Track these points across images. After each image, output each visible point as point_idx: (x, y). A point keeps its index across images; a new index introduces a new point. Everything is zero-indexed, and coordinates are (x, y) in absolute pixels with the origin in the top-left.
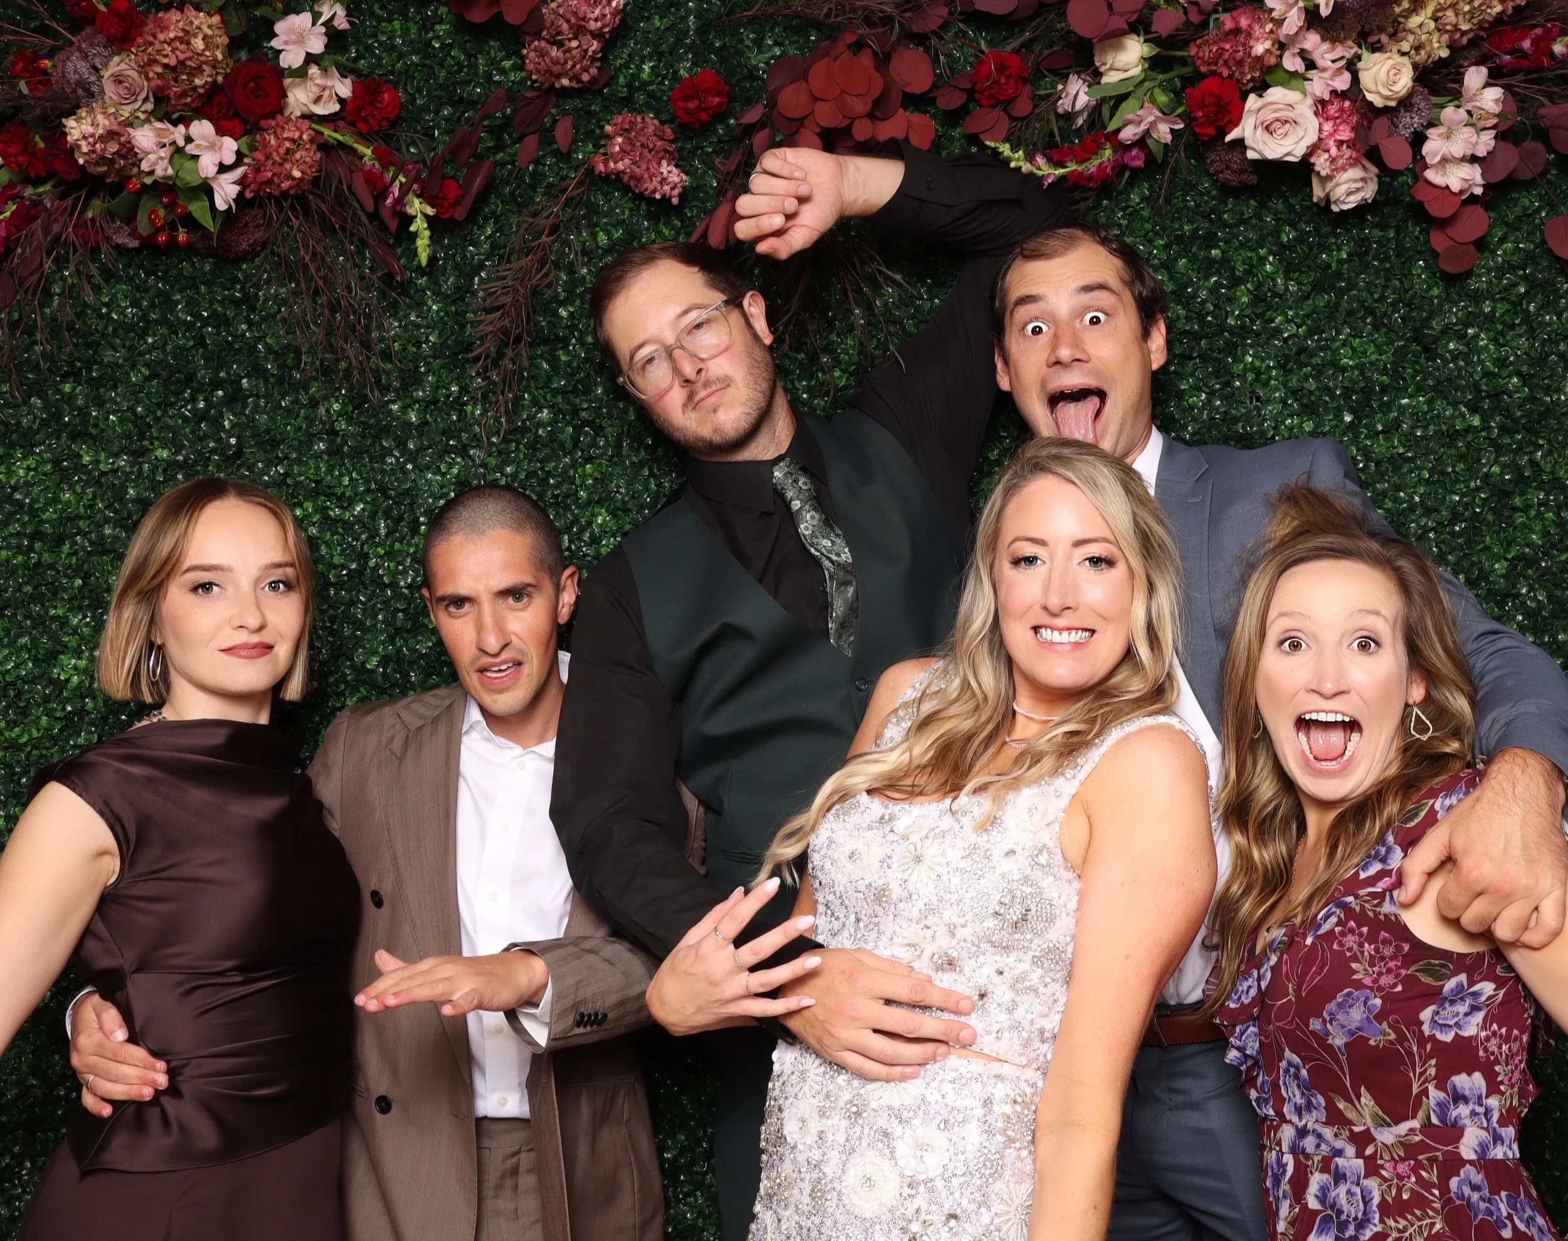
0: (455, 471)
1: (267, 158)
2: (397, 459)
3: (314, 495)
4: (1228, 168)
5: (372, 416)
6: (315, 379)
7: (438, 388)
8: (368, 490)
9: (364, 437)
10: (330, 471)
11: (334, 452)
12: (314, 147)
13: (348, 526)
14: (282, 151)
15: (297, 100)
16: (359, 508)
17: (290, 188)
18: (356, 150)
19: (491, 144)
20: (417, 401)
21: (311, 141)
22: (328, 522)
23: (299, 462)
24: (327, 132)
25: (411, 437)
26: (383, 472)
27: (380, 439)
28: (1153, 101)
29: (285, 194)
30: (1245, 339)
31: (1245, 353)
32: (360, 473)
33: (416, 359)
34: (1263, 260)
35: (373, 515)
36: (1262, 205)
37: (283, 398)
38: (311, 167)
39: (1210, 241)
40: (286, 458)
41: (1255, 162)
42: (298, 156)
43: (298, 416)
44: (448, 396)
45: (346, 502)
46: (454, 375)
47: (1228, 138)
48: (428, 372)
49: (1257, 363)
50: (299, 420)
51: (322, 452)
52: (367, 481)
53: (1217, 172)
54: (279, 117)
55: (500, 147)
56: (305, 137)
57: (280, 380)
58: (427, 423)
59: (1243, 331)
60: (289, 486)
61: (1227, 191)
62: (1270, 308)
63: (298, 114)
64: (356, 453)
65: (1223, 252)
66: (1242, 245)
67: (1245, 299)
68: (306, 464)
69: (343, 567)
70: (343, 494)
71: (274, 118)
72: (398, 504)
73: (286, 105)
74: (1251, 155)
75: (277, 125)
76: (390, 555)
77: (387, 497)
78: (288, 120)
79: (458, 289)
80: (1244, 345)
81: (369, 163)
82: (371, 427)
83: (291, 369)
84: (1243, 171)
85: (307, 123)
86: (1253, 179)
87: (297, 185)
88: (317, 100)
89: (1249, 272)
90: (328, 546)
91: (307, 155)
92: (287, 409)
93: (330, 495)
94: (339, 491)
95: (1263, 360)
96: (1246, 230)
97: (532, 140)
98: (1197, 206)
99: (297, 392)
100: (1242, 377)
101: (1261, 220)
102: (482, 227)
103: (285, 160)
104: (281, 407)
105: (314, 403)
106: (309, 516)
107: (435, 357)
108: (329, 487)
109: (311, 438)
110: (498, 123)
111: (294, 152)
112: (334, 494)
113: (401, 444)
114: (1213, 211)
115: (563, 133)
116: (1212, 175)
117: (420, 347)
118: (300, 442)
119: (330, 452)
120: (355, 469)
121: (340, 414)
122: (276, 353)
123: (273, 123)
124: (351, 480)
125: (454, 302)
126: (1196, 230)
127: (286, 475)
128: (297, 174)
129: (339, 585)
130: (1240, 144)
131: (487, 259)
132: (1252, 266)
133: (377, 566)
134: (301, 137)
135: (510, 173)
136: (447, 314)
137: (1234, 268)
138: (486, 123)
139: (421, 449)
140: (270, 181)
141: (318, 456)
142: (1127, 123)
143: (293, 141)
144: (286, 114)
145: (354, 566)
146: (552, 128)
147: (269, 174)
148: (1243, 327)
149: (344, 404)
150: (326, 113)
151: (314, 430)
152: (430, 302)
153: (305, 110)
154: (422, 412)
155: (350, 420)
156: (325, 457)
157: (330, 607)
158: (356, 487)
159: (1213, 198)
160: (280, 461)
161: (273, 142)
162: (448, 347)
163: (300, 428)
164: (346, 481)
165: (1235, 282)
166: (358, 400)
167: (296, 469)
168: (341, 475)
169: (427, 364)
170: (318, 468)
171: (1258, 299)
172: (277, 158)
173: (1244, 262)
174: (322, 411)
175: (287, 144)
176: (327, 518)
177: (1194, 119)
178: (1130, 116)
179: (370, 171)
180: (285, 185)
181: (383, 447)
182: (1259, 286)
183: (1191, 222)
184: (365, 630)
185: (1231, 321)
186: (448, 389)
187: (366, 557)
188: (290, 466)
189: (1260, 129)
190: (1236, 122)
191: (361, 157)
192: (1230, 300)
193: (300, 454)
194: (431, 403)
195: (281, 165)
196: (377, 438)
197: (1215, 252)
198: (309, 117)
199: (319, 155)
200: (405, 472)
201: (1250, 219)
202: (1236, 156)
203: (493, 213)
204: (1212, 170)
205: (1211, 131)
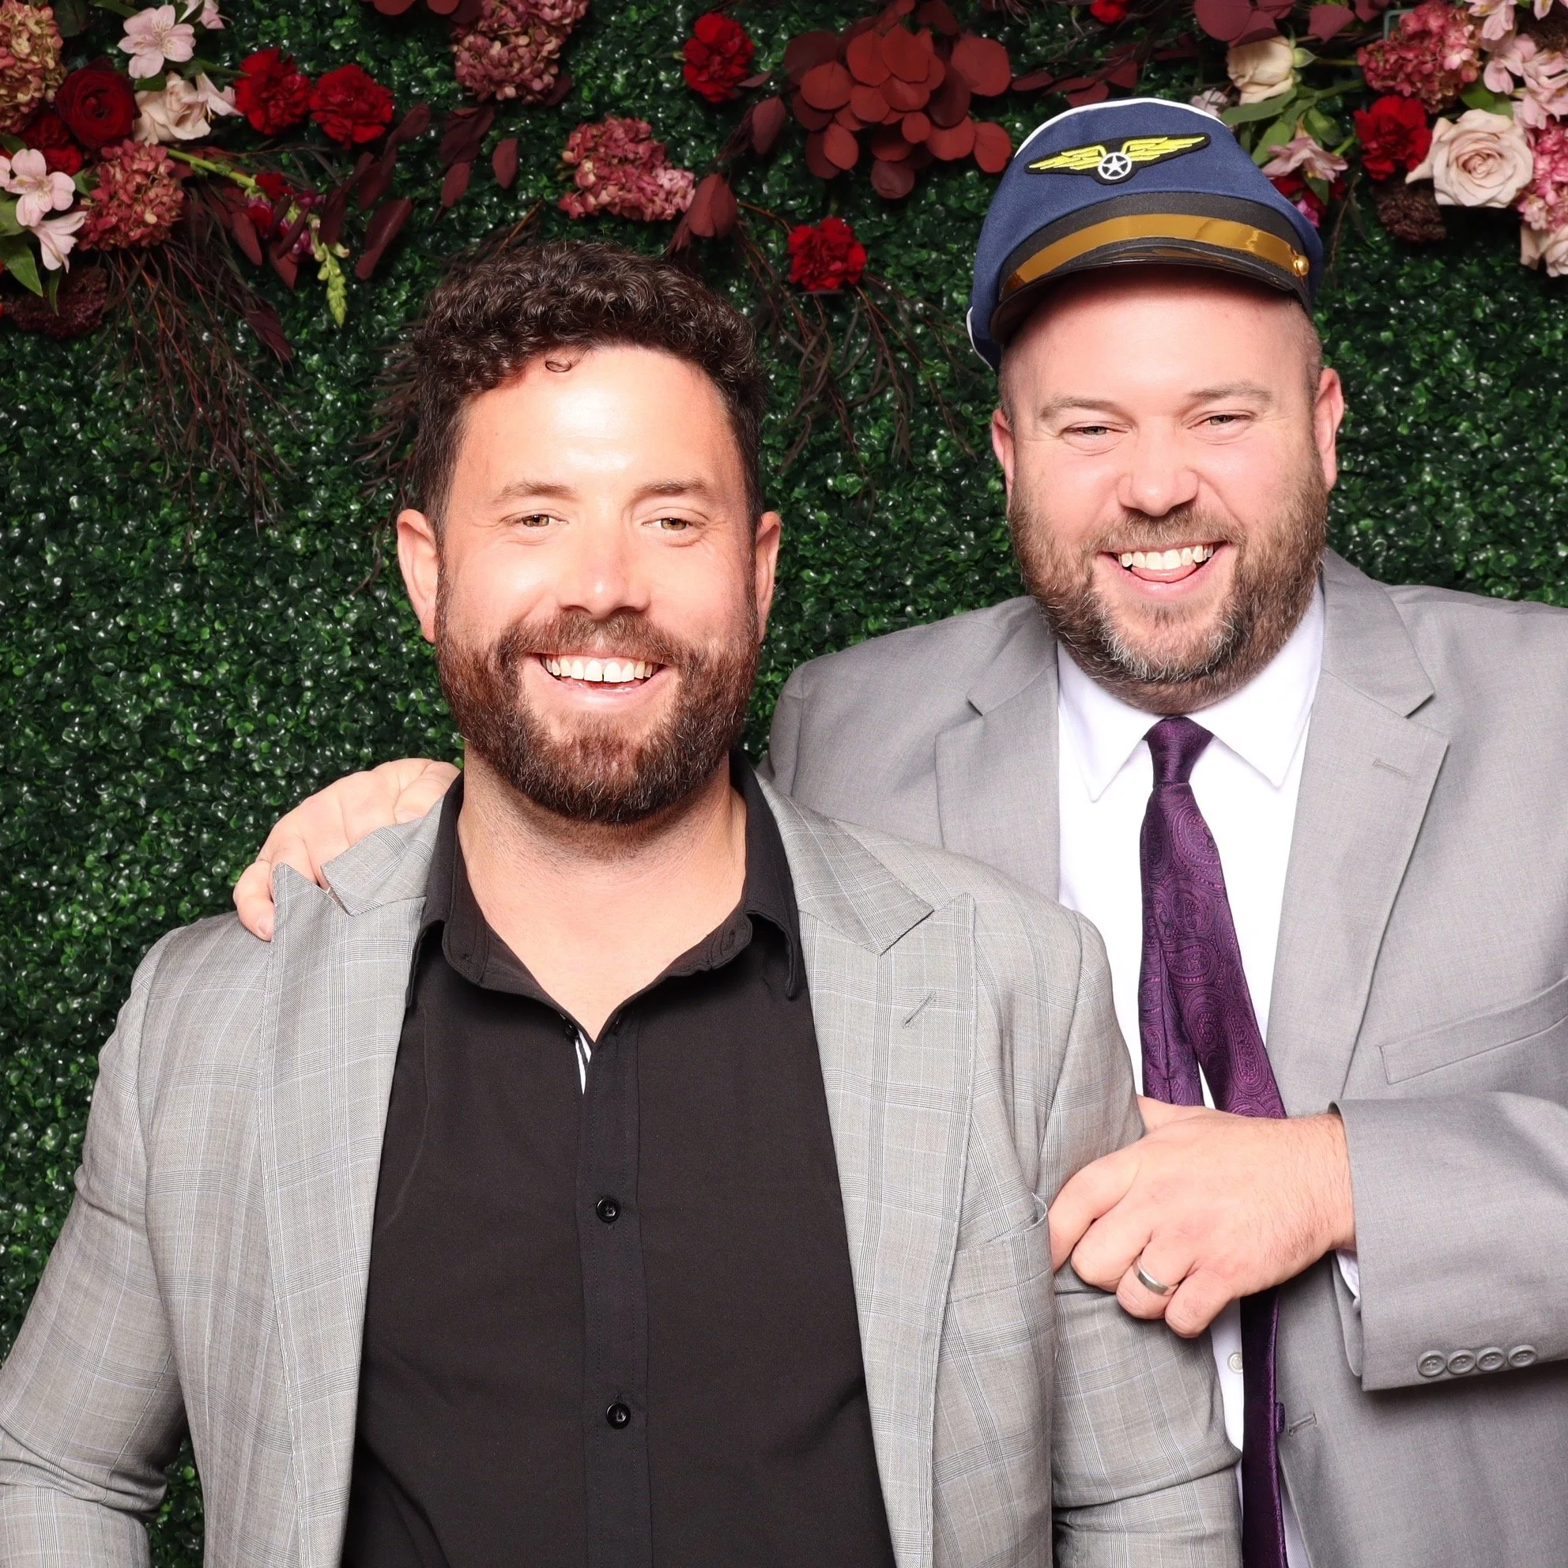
0: (353, 616)
1: (111, 198)
2: (274, 601)
3: (163, 654)
4: (1406, 216)
5: (242, 546)
6: (168, 496)
7: (331, 505)
8: (235, 645)
9: (232, 575)
10: (184, 621)
11: (192, 595)
12: (174, 182)
13: (207, 692)
14: (131, 187)
15: (153, 121)
16: (223, 669)
17: (142, 237)
18: (233, 183)
19: (406, 176)
20: (304, 523)
21: (171, 174)
22: (183, 690)
23: (144, 609)
24: (193, 160)
25: (295, 572)
26: (256, 620)
27: (252, 577)
28: (1308, 126)
29: (135, 247)
30: (1422, 452)
31: (1421, 471)
32: (224, 622)
33: (303, 465)
34: (1447, 345)
35: (242, 678)
36: (1451, 268)
37: (125, 523)
38: (169, 210)
39: (1377, 320)
40: (128, 604)
41: (1446, 209)
42: (152, 194)
43: (144, 547)
44: (347, 517)
45: (207, 663)
46: (354, 488)
47: (1411, 177)
48: (320, 483)
49: (1436, 484)
50: (148, 551)
51: (177, 596)
52: (233, 634)
53: (1391, 222)
54: (127, 143)
55: (422, 180)
56: (162, 169)
57: (121, 498)
58: (315, 553)
59: (1419, 442)
60: (131, 644)
61: (1403, 246)
62: (1456, 411)
63: (155, 141)
64: (220, 596)
65: (1395, 335)
66: (1422, 326)
67: (1422, 401)
68: (155, 614)
69: (202, 749)
70: (203, 650)
71: (120, 145)
72: (275, 663)
73: (139, 128)
74: (1441, 199)
75: (125, 153)
76: (262, 731)
77: (259, 654)
78: (140, 147)
79: (362, 371)
80: (1421, 461)
81: (253, 197)
82: (241, 560)
83: (136, 482)
84: (1429, 221)
85: (164, 151)
86: (1440, 231)
87: (151, 234)
88: (181, 121)
89: (1430, 362)
90: (182, 724)
91: (165, 193)
92: (130, 538)
93: (186, 655)
94: (196, 647)
95: (1443, 479)
96: (1428, 304)
97: (461, 171)
98: (1365, 267)
99: (142, 514)
100: (1418, 500)
101: (1448, 287)
102: (393, 291)
103: (135, 200)
104: (121, 535)
105: (166, 529)
106: (157, 684)
107: (328, 463)
108: (185, 643)
109: (162, 578)
110: (416, 148)
111: (148, 189)
112: (191, 652)
113: (280, 582)
114: (1383, 276)
115: (503, 163)
116: (1384, 225)
117: (308, 450)
118: (147, 583)
119: (185, 596)
120: (217, 617)
121: (200, 544)
122: (115, 460)
123: (119, 151)
124: (214, 631)
125: (356, 388)
126: (1361, 302)
127: (128, 628)
128: (151, 218)
129: (197, 775)
130: (1427, 185)
131: (402, 329)
132: (1432, 356)
133: (244, 750)
134: (156, 169)
135: (432, 215)
136: (345, 404)
137: (1409, 358)
138: (403, 148)
139: (307, 588)
140: (115, 229)
141: (171, 602)
142: (1273, 157)
143: (146, 174)
144: (140, 137)
145: (214, 748)
146: (489, 158)
147: (114, 220)
148: (1420, 437)
149: (205, 532)
150: (191, 137)
151: (166, 566)
152: (322, 389)
153: (164, 134)
154: (309, 539)
155: (213, 554)
156: (180, 602)
157: (184, 803)
158: (218, 642)
159: (1385, 256)
160: (119, 609)
161: (119, 176)
162: (346, 451)
163: (147, 563)
164: (206, 634)
165: (1411, 377)
166: (222, 527)
167: (141, 620)
168: (201, 625)
169: (319, 473)
170: (170, 618)
171: (1438, 400)
172: (125, 198)
173: (1422, 347)
174: (175, 541)
175: (138, 179)
176: (180, 684)
177: (1367, 152)
178: (1277, 148)
179: (256, 207)
180: (135, 234)
181: (255, 587)
182: (1440, 382)
183: (1355, 290)
184: (229, 835)
185: (1403, 430)
186: (346, 507)
187: (231, 735)
188: (134, 616)
189: (1454, 168)
190: (1420, 155)
191: (243, 189)
192: (1403, 401)
193: (147, 599)
194: (324, 524)
195: (130, 206)
196: (248, 576)
197: (1386, 335)
198: (168, 143)
199: (180, 195)
200: (284, 620)
201: (1433, 285)
202: (1419, 202)
203: (410, 272)
204: (1384, 219)
205: (1388, 167)
